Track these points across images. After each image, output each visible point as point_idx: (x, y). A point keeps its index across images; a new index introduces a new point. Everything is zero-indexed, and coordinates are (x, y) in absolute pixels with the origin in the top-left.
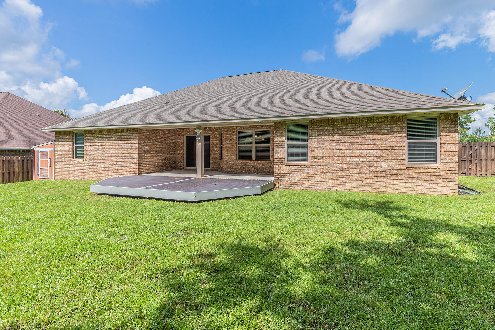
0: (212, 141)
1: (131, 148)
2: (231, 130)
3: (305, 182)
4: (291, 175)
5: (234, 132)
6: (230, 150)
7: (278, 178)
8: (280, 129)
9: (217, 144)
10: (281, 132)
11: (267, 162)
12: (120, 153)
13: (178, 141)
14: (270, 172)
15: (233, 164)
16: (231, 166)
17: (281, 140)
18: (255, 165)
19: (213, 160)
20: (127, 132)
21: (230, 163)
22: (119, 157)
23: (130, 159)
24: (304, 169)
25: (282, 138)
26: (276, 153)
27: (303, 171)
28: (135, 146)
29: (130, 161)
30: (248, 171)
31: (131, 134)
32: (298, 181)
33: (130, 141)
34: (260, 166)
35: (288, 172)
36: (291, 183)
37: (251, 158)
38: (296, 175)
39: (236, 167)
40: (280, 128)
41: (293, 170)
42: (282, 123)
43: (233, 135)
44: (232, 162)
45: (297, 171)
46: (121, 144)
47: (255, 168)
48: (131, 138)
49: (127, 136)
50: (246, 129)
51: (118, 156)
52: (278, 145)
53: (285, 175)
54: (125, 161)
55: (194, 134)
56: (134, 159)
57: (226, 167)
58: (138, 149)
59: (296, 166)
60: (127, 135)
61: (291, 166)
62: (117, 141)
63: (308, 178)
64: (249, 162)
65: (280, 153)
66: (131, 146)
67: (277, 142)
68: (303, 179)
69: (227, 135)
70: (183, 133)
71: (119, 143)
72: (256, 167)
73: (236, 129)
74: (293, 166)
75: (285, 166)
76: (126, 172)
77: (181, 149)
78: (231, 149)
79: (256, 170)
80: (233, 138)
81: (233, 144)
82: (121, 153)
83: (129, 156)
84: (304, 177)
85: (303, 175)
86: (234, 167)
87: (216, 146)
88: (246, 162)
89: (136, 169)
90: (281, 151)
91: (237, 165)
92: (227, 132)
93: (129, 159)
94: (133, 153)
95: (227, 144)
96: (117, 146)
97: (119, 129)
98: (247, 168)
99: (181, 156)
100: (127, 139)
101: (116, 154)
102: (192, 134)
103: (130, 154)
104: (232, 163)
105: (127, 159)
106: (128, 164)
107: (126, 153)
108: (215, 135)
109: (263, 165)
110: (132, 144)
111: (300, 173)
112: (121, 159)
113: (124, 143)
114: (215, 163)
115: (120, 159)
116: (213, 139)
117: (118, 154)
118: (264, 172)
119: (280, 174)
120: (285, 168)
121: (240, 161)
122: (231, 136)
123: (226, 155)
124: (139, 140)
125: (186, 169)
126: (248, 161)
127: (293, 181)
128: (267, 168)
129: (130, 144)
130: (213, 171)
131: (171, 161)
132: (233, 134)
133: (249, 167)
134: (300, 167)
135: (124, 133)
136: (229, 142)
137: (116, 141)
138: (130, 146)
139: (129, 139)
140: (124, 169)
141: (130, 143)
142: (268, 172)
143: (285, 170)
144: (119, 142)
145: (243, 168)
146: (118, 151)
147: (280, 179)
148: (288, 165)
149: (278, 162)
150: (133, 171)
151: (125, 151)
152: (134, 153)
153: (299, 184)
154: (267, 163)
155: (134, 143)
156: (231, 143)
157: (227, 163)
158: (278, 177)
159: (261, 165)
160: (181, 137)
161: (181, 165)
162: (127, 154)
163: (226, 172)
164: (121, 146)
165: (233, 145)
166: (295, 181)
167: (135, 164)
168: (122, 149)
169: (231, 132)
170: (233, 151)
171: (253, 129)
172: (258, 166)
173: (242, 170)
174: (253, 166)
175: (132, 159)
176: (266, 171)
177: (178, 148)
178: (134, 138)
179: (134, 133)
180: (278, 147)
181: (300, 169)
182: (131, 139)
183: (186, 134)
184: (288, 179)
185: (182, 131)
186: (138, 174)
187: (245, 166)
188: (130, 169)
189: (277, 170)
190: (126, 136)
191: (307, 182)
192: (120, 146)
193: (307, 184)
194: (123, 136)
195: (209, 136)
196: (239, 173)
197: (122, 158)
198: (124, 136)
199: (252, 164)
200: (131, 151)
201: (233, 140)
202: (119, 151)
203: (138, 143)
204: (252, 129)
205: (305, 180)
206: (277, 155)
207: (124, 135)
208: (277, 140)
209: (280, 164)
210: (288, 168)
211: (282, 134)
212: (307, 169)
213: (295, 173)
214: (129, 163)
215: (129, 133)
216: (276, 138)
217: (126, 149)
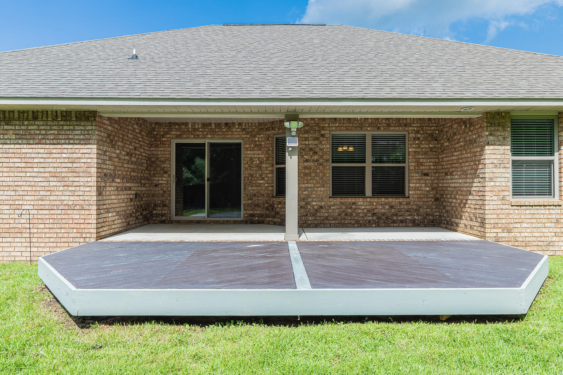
0: (250, 156)
1: (70, 165)
2: (315, 131)
3: (554, 239)
4: (525, 225)
5: (323, 136)
6: (313, 175)
7: (495, 235)
8: (500, 128)
9: (261, 163)
10: (502, 134)
11: (401, 200)
12: (28, 179)
13: (155, 153)
14: (406, 222)
15: (321, 207)
16: (317, 211)
17: (502, 152)
18: (374, 207)
19: (251, 199)
20: (53, 120)
21: (314, 203)
22: (21, 193)
23: (67, 198)
24: (552, 212)
25: (503, 147)
26: (491, 180)
27: (550, 217)
28: (83, 161)
29: (65, 203)
30: (357, 222)
31: (72, 127)
32: (539, 239)
33: (65, 146)
34: (384, 208)
35: (518, 221)
36: (523, 244)
37: (361, 193)
38: (534, 226)
39: (328, 213)
40: (499, 125)
41: (527, 216)
42: (503, 114)
43: (321, 142)
44: (319, 201)
45: (537, 216)
46: (33, 156)
47: (374, 214)
48: (70, 137)
49: (56, 132)
50: (352, 130)
51: (17, 188)
52: (495, 161)
53: (511, 226)
54: (48, 203)
55: (201, 138)
56: (81, 198)
57: (305, 214)
58: (94, 170)
59: (534, 208)
60: (55, 127)
61: (524, 207)
62: (18, 146)
63: (559, 231)
64: (360, 201)
65: (499, 180)
66: (70, 160)
67: (493, 156)
68: (549, 234)
69: (307, 142)
70: (168, 136)
71: (24, 151)
72: (375, 211)
73: (328, 129)
74: (528, 208)
75: (511, 207)
76: (47, 235)
77: (162, 172)
78: (316, 172)
79: (375, 218)
80: (321, 149)
81: (321, 161)
82: (31, 179)
83: (61, 188)
84: (551, 230)
85: (549, 225)
86: (324, 213)
87: (259, 167)
88: (353, 200)
89: (89, 226)
90: (503, 175)
91: (332, 208)
92: (306, 136)
93: (63, 198)
94: (77, 179)
95: (307, 161)
96: (16, 160)
97: (24, 112)
98: (354, 215)
99: (162, 189)
100: (55, 141)
101: (12, 184)
102: (194, 138)
103: (66, 184)
104: (318, 203)
105: (52, 198)
106: (59, 212)
107: (51, 179)
108: (255, 141)
109: (392, 207)
110: (75, 155)
111: (544, 221)
112: (33, 198)
113: (42, 151)
114: (258, 205)
115: (27, 198)
116: (250, 150)
117: (20, 183)
118: (394, 222)
119: (500, 225)
120: (512, 212)
121: (338, 200)
122: (317, 145)
123: (303, 186)
124: (98, 144)
125: (175, 221)
126: (357, 200)
127: (527, 239)
128: (401, 213)
129: (64, 155)
130: (252, 222)
131: (142, 202)
132: (321, 139)
133: (360, 213)
134: (543, 207)
135: (41, 123)
136: (311, 157)
137: (12, 146)
138: (66, 160)
139: (63, 141)
140: (42, 226)
141: (65, 151)
142: (402, 221)
143: (511, 216)
144: (26, 149)
145: (346, 215)
146: (19, 174)
147: (500, 235)
148: (518, 206)
149: (496, 198)
150: (75, 231)
151: (47, 175)
152: (82, 179)
153: (542, 244)
154: (400, 203)
155: (82, 151)
156: (317, 160)
157: (307, 204)
158: (496, 230)
159: (387, 207)
160: (163, 143)
161: (163, 212)
162: (52, 184)
163: (305, 225)
164: (30, 160)
165: (321, 164)
166: (533, 238)
167: (83, 212)
168: (35, 170)
169: (317, 135)
170: (322, 178)
171: (369, 131)
172: (380, 210)
173: (342, 219)
174: (369, 211)
175: (72, 198)
176: (397, 220)
177: (154, 170)
178: (82, 137)
179: (82, 123)
180: (496, 167)
181: (543, 212)
182: (69, 141)
183: (178, 137)
184: (518, 235)
185: (166, 130)
186: (93, 240)
187: (350, 210)
188: (67, 226)
189: (493, 216)
190: (52, 132)
191: (557, 239)
192: (26, 160)
193: (557, 244)
194: (40, 130)
195: (240, 144)
196: (337, 227)
197: (33, 193)
198: (44, 132)
199: (366, 206)
200: (70, 175)
201: (320, 153)
202: (23, 174)
203: (95, 151)
204: (367, 130)
205: (553, 234)
206: (492, 184)
207: (42, 127)
208: (494, 152)
209: (500, 202)
210: (516, 211)
211: (504, 138)
212: (556, 211)
213: (533, 221)
214: (61, 207)
215: (62, 123)
216: (491, 147)
217: (52, 170)
